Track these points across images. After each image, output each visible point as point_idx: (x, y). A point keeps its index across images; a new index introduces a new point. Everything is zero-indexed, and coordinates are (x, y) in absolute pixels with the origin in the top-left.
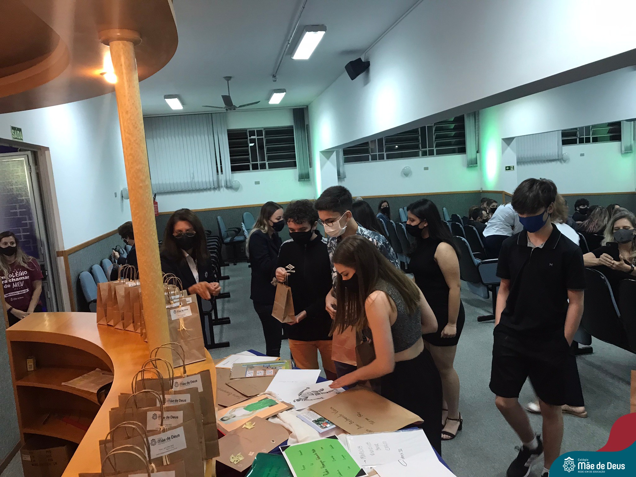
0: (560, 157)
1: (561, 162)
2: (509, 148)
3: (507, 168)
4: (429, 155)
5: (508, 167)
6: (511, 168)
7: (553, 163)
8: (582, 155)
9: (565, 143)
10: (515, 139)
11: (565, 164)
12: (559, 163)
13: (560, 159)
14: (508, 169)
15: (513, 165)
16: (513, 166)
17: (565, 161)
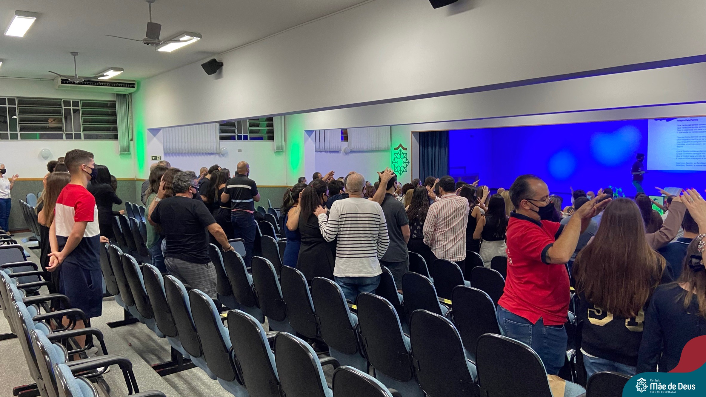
0: (218, 151)
1: (219, 156)
2: (155, 139)
3: (153, 158)
4: (75, 139)
5: (155, 157)
6: (158, 158)
7: (212, 156)
8: (240, 151)
9: (222, 138)
10: (162, 130)
11: (223, 158)
12: (217, 156)
13: (219, 153)
14: (155, 159)
15: (160, 155)
16: (160, 157)
17: (223, 155)
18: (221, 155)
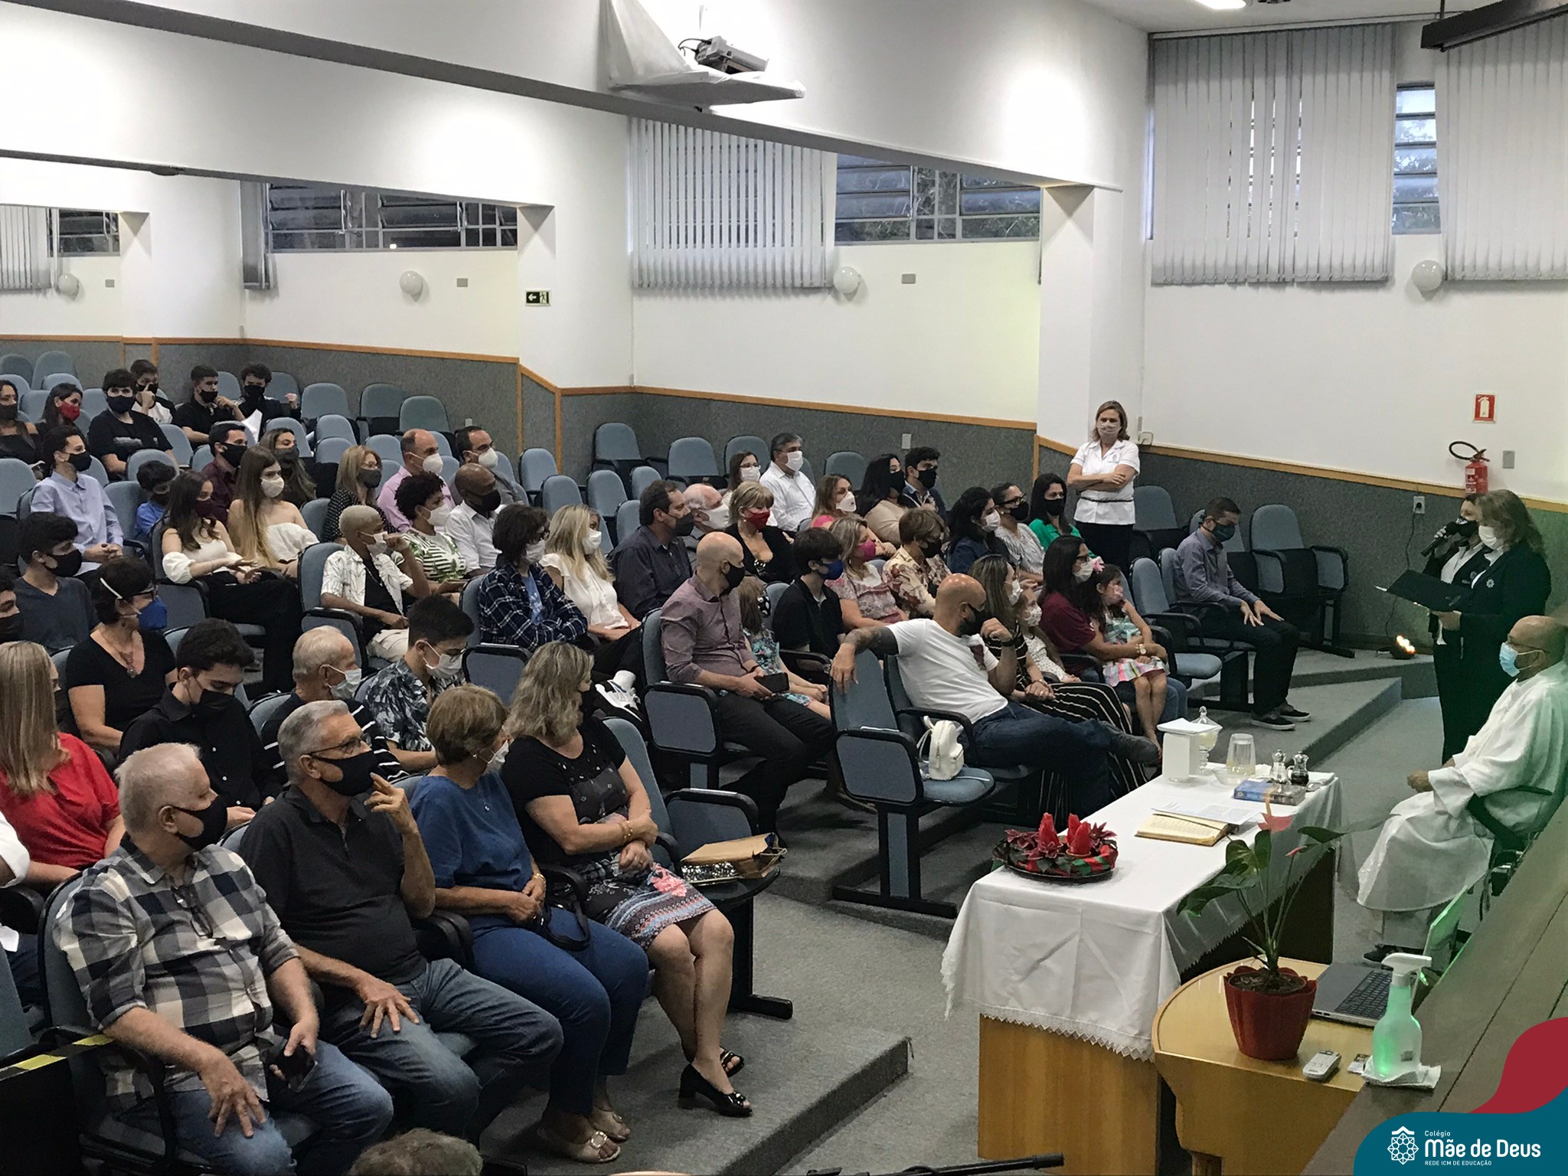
1: (836, 296)
3: (531, 297)
8: (909, 279)
9: (847, 232)
11: (848, 308)
12: (830, 299)
13: (831, 287)
15: (547, 289)
17: (851, 295)
18: (843, 297)
